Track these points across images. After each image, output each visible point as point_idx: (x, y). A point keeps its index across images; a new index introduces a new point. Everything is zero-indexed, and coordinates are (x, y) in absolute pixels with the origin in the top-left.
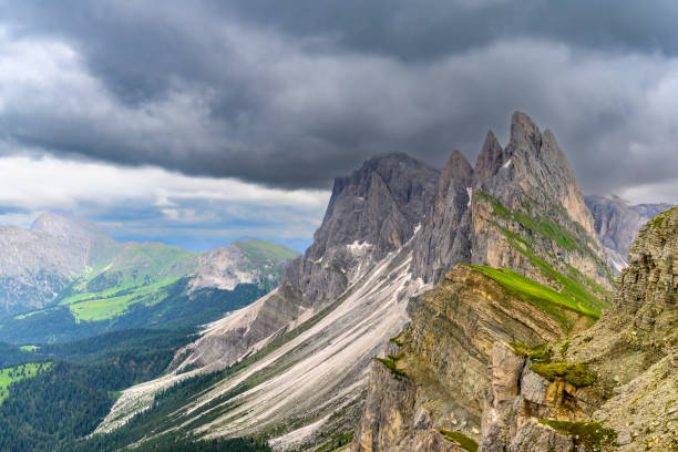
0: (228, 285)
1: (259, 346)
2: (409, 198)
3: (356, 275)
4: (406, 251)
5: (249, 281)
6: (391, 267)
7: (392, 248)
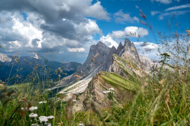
0: (69, 70)
1: (71, 83)
2: (103, 55)
3: (91, 70)
4: (102, 66)
5: (73, 70)
6: (98, 69)
7: (99, 65)
